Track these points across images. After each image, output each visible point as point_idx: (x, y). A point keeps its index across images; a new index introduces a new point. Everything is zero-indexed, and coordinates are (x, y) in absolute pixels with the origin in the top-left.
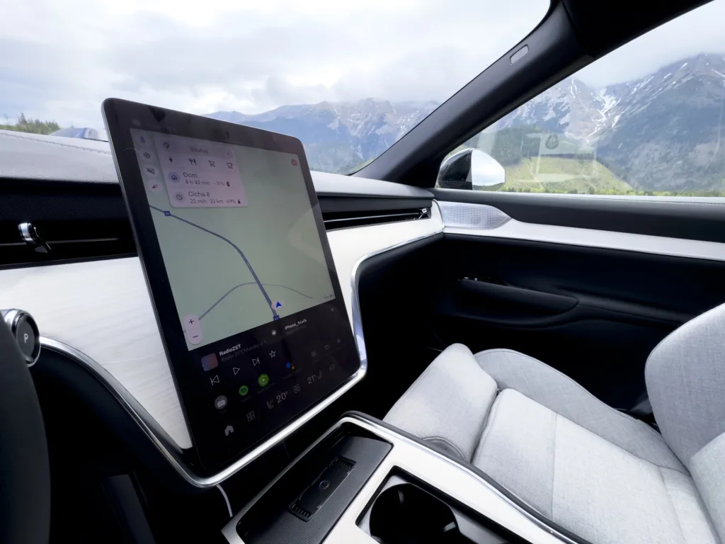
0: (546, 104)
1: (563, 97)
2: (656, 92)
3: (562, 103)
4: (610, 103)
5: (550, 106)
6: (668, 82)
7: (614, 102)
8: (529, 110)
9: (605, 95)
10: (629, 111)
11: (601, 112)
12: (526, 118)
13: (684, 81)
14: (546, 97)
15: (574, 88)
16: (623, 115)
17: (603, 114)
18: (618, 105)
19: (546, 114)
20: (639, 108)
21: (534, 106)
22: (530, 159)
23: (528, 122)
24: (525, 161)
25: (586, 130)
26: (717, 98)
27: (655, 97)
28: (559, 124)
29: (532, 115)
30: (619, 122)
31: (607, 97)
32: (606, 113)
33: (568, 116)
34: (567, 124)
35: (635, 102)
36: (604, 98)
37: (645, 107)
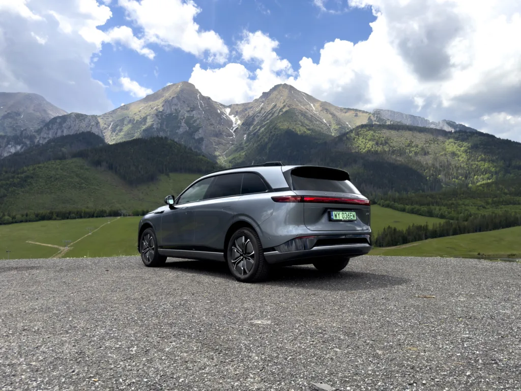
0: (176, 117)
1: (192, 111)
2: (268, 117)
3: (193, 117)
4: (236, 121)
5: (182, 119)
6: (275, 110)
7: (239, 122)
8: (160, 121)
9: (230, 114)
10: (253, 131)
11: (231, 131)
12: (157, 129)
13: (284, 110)
14: (176, 110)
15: (201, 103)
16: (249, 135)
17: (232, 132)
18: (243, 124)
19: (179, 127)
20: (259, 130)
21: (164, 117)
22: (168, 175)
23: (162, 134)
24: (163, 177)
25: (221, 146)
26: (308, 127)
27: (268, 121)
28: (194, 138)
29: (164, 128)
30: (248, 140)
31: (233, 115)
32: (235, 131)
33: (200, 131)
34: (201, 139)
35: (255, 123)
36: (230, 116)
37: (263, 129)
